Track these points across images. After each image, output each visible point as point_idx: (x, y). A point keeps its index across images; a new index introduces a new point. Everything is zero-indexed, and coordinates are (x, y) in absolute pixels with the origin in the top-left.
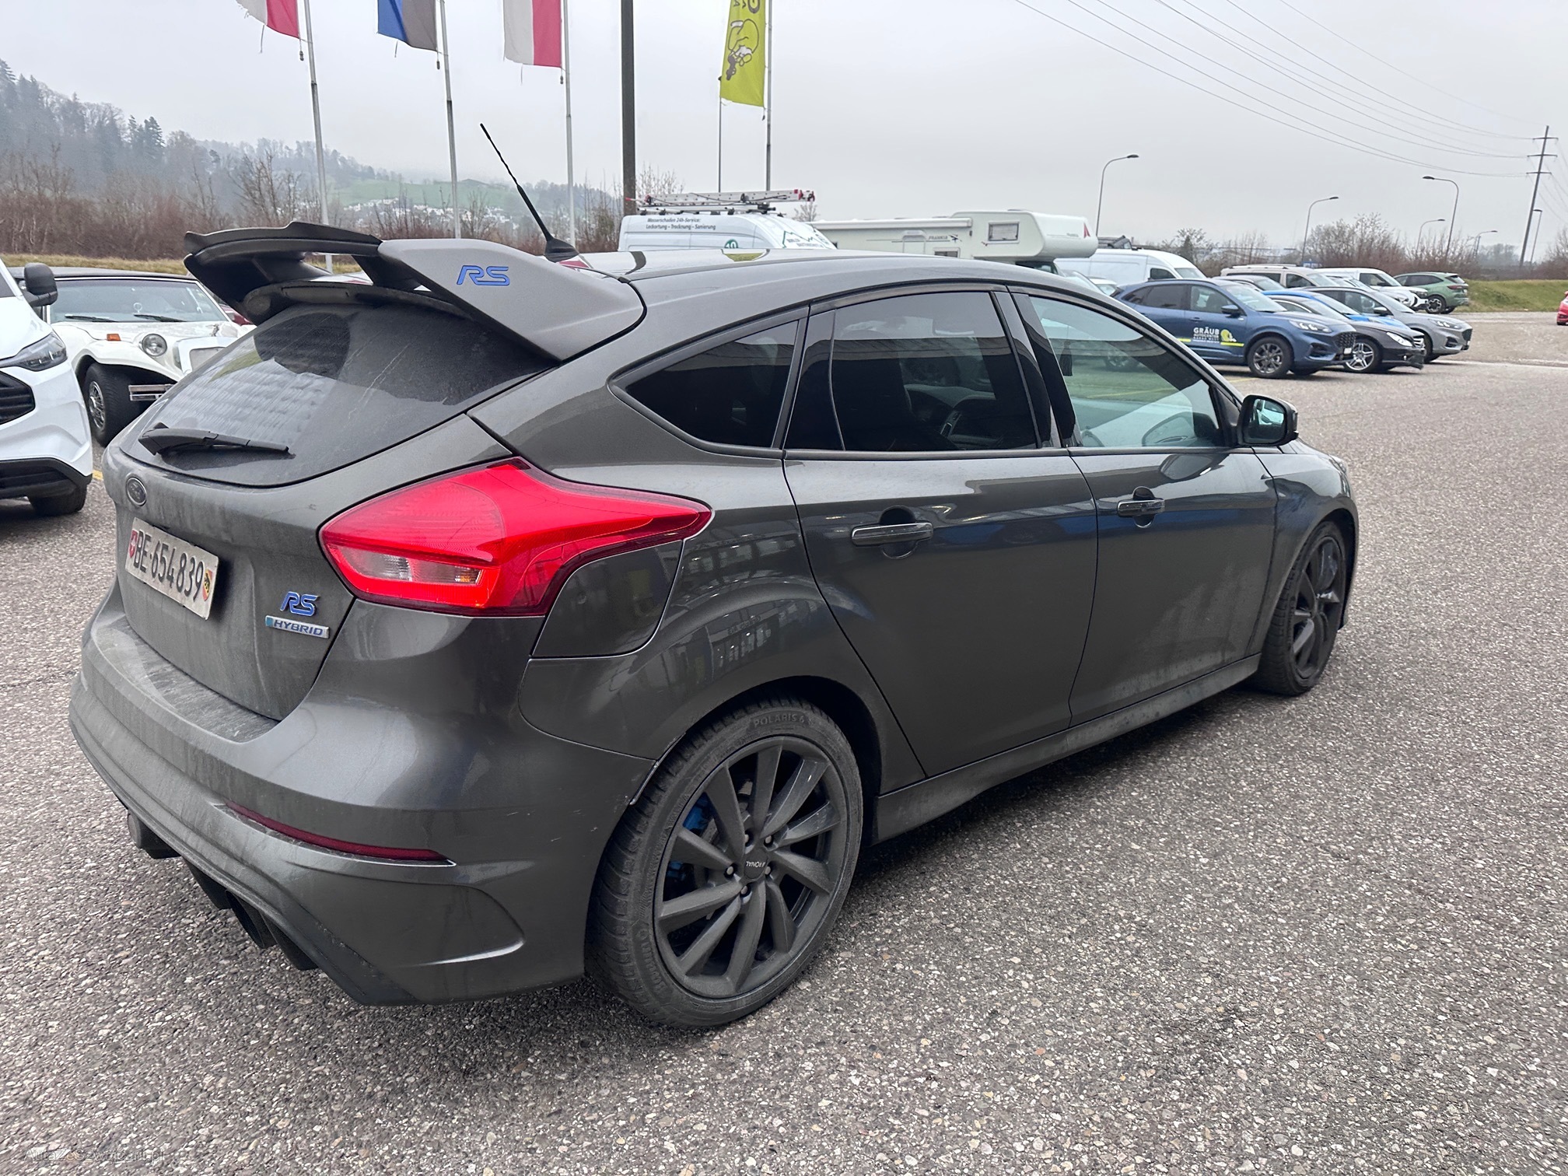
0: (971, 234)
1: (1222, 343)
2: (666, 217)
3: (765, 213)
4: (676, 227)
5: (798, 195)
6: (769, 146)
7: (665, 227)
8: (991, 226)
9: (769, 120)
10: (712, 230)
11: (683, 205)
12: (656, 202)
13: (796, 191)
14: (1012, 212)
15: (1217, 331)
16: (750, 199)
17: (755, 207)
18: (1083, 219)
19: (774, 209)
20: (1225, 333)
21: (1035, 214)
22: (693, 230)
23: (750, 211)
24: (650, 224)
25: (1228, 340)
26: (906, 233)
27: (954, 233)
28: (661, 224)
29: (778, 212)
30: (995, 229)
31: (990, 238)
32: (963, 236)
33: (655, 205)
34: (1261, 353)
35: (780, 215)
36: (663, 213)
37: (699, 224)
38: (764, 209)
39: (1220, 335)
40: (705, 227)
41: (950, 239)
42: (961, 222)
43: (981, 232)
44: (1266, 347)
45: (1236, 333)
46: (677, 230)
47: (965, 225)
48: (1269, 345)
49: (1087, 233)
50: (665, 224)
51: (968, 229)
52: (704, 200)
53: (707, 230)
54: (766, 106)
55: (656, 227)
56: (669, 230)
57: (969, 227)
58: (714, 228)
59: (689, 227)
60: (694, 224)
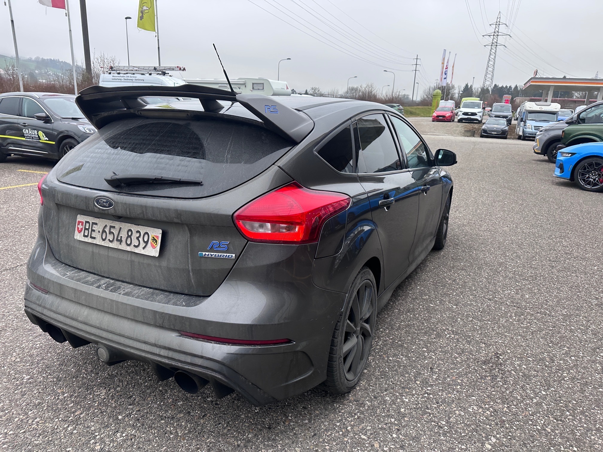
0: (245, 86)
2: (121, 75)
3: (164, 75)
4: (126, 79)
5: (179, 68)
6: (159, 48)
7: (121, 80)
8: (253, 84)
9: (158, 37)
10: (142, 81)
11: (127, 70)
12: (115, 69)
13: (178, 67)
14: (260, 79)
16: (158, 69)
17: (160, 73)
18: (286, 83)
19: (168, 74)
21: (269, 80)
22: (134, 81)
23: (158, 74)
24: (114, 78)
26: (220, 85)
27: (239, 86)
28: (119, 78)
29: (169, 75)
30: (255, 85)
31: (253, 88)
32: (243, 87)
33: (114, 70)
35: (170, 76)
36: (119, 74)
37: (136, 79)
38: (164, 74)
40: (139, 80)
41: (237, 88)
42: (242, 82)
43: (250, 86)
46: (125, 81)
47: (243, 83)
49: (287, 88)
50: (120, 78)
51: (244, 84)
52: (137, 69)
53: (140, 81)
54: (156, 31)
55: (116, 79)
56: (122, 80)
57: (245, 84)
58: (143, 80)
59: (132, 80)
60: (134, 78)
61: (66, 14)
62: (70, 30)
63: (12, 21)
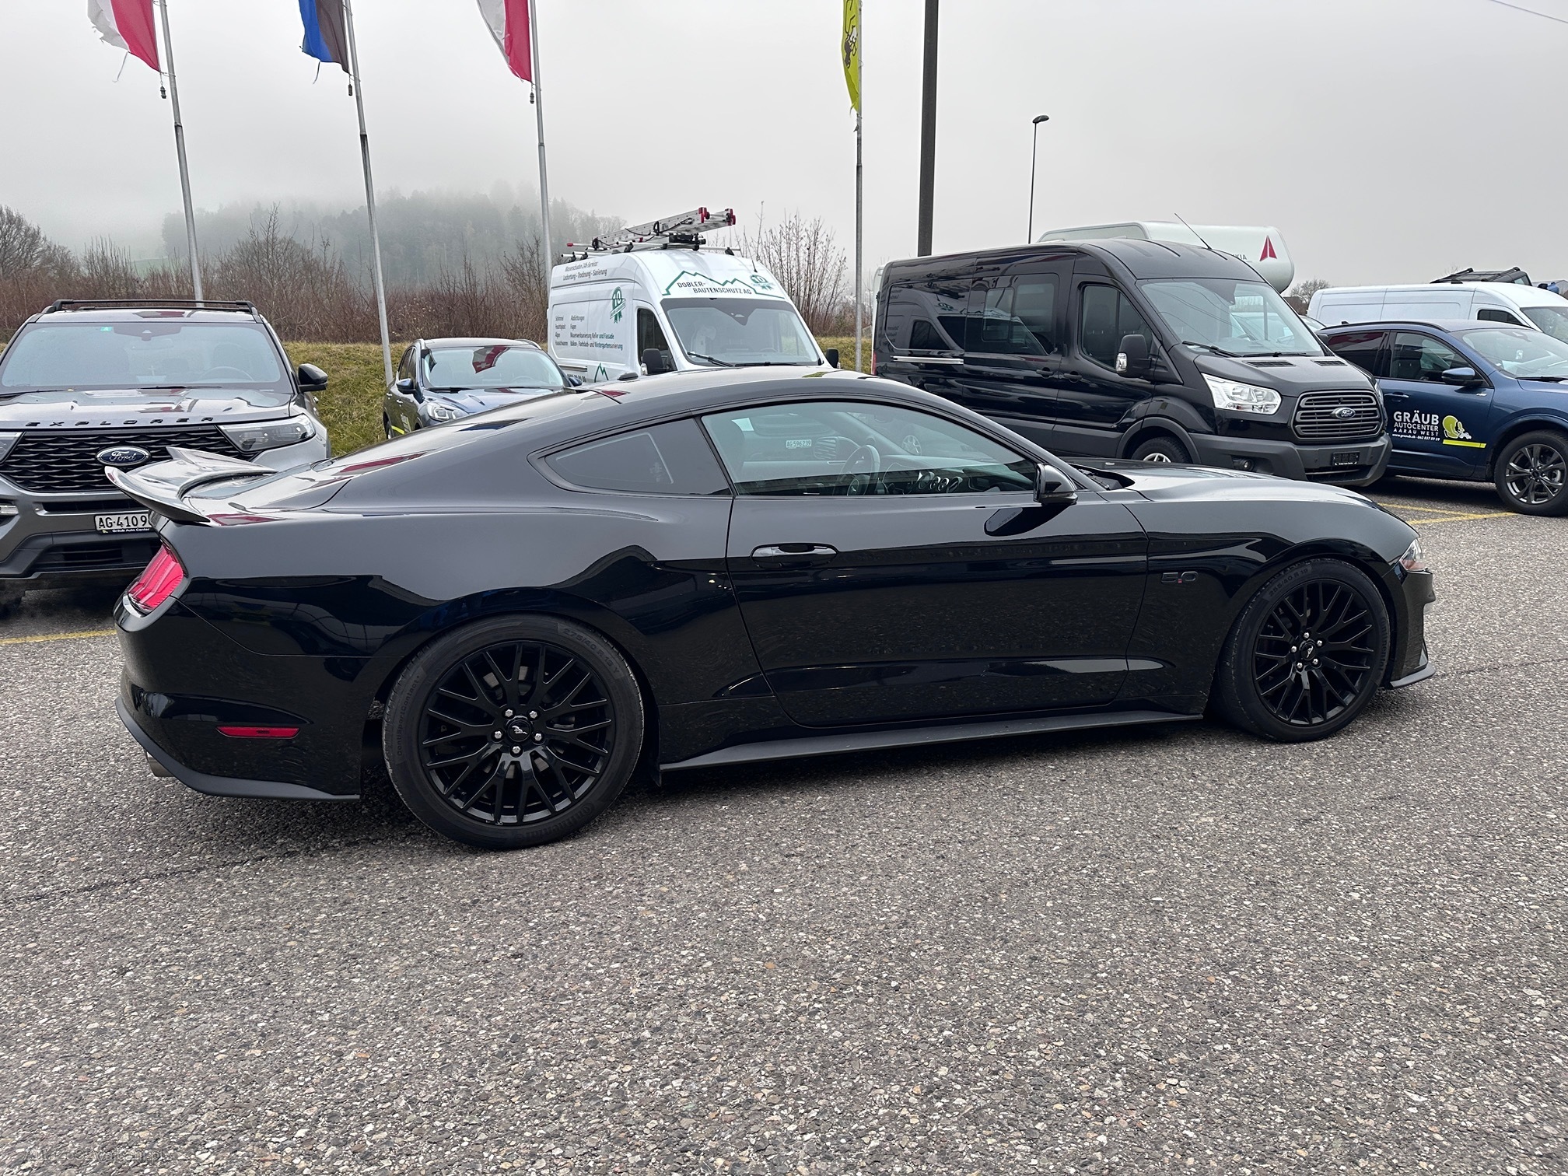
1: (1445, 442)
3: (695, 248)
4: (581, 276)
6: (859, 167)
7: (574, 277)
10: (605, 276)
15: (1435, 418)
16: (665, 230)
17: (676, 241)
20: (1450, 421)
22: (592, 277)
23: (665, 247)
25: (1456, 433)
28: (572, 273)
34: (1524, 463)
37: (596, 269)
39: (1440, 425)
40: (599, 273)
44: (1531, 451)
45: (1475, 420)
46: (582, 280)
48: (1537, 448)
53: (601, 277)
55: (569, 278)
56: (577, 280)
58: (606, 273)
59: (589, 274)
60: (592, 269)
61: (532, 96)
62: (541, 145)
63: (364, 137)
